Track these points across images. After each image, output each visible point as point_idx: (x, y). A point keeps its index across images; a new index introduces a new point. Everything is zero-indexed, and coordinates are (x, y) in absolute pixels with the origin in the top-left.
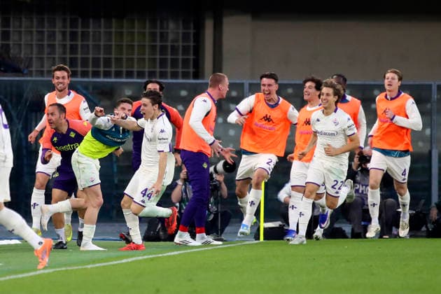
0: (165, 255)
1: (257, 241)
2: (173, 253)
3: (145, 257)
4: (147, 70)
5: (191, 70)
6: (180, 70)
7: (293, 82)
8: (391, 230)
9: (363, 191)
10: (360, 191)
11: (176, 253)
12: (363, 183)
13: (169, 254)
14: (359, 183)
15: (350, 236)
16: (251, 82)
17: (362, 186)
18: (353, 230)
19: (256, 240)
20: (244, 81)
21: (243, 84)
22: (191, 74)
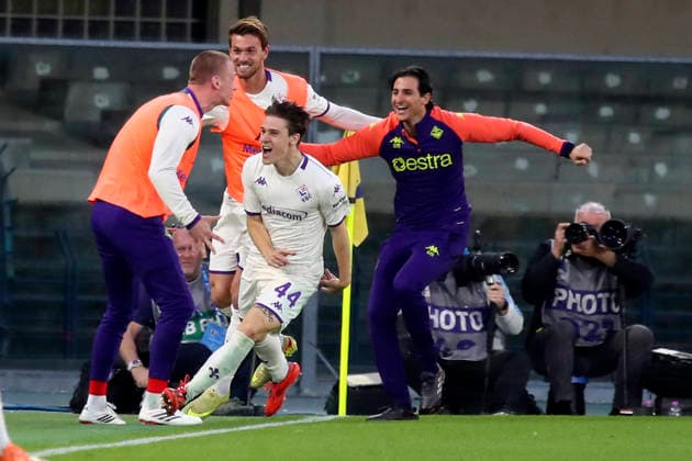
0: (118, 444)
1: (332, 417)
2: (137, 442)
3: (74, 449)
4: (86, 18)
5: (189, 21)
6: (163, 20)
7: (421, 53)
8: (640, 397)
9: (575, 305)
10: (569, 307)
11: (146, 441)
12: (576, 288)
13: (130, 442)
14: (567, 288)
15: (543, 407)
16: (324, 50)
17: (574, 292)
18: (551, 395)
19: (330, 413)
20: (309, 49)
21: (307, 55)
22: (189, 30)
